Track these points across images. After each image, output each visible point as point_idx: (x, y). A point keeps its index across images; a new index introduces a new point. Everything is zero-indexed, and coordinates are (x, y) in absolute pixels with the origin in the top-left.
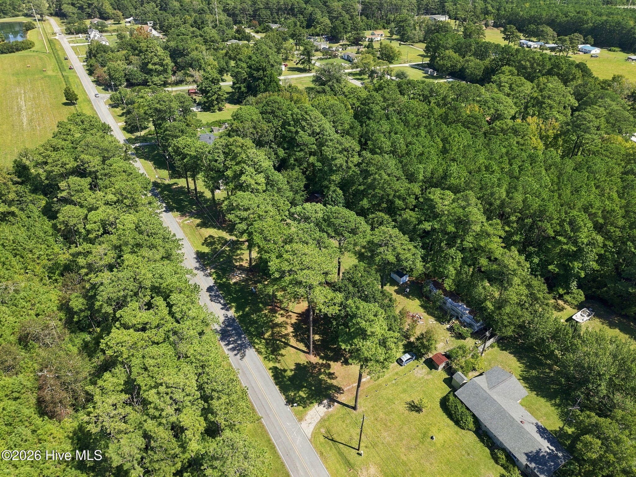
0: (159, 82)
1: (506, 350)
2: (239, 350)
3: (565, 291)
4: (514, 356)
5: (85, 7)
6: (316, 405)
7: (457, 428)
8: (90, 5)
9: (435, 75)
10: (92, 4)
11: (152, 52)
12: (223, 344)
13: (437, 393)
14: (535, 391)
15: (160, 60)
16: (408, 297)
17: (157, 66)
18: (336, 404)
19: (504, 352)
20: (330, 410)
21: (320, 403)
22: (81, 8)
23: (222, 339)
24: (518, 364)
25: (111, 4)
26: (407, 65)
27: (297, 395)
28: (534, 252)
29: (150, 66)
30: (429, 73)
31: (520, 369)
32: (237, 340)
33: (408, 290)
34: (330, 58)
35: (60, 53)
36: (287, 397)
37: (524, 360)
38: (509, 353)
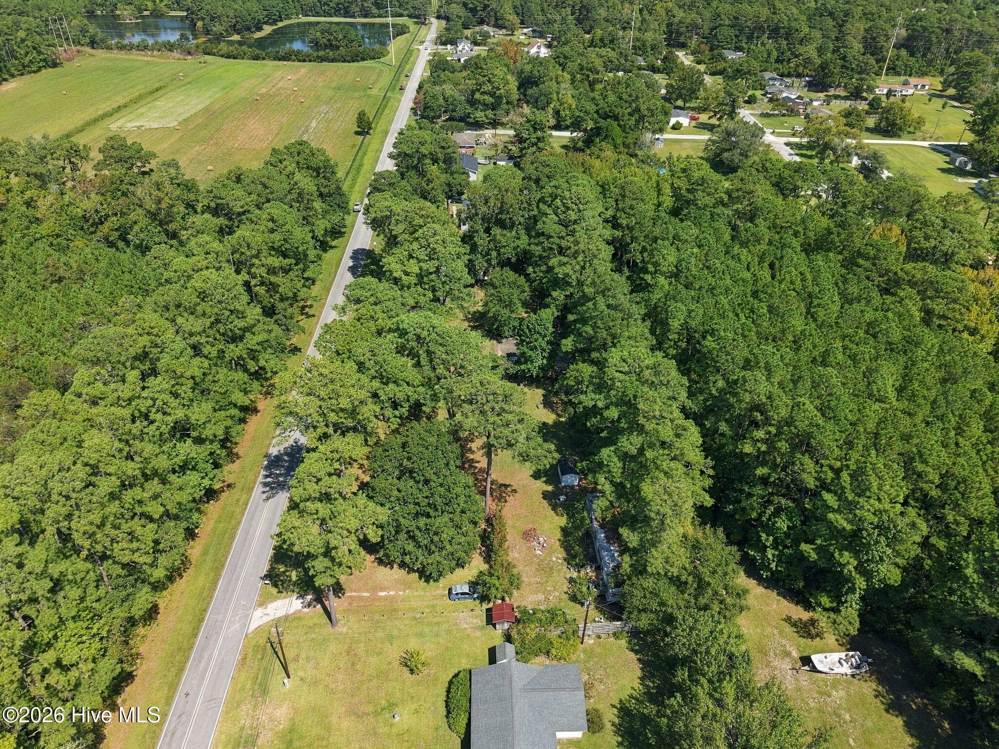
0: (484, 118)
1: (636, 652)
2: (272, 488)
3: (835, 604)
4: (642, 669)
5: (478, 8)
6: (295, 595)
7: (442, 722)
8: (486, 6)
9: (969, 167)
10: (489, 6)
11: (485, 76)
12: (263, 473)
13: (464, 661)
14: (621, 736)
15: (493, 88)
16: (554, 509)
17: (486, 97)
18: (319, 606)
19: (632, 655)
20: (306, 610)
21: (301, 596)
22: (473, 11)
23: (267, 468)
24: (637, 684)
25: (515, 7)
26: (926, 144)
27: (288, 574)
28: (786, 509)
29: (477, 96)
30: (957, 164)
31: (630, 691)
32: (281, 475)
33: (562, 498)
34: (784, 115)
35: (408, 67)
36: (272, 569)
37: (653, 682)
38: (639, 660)
